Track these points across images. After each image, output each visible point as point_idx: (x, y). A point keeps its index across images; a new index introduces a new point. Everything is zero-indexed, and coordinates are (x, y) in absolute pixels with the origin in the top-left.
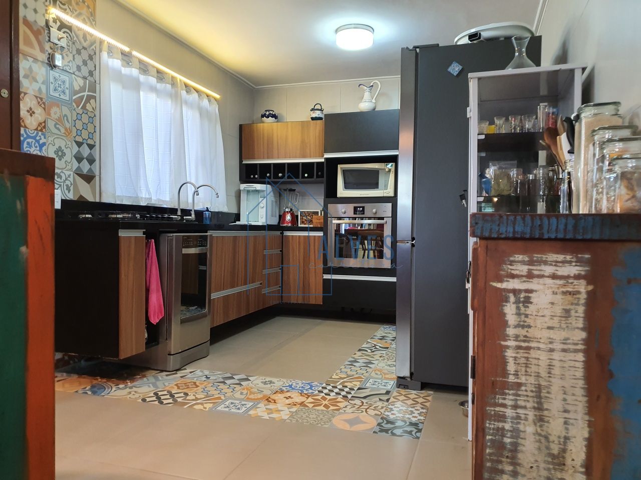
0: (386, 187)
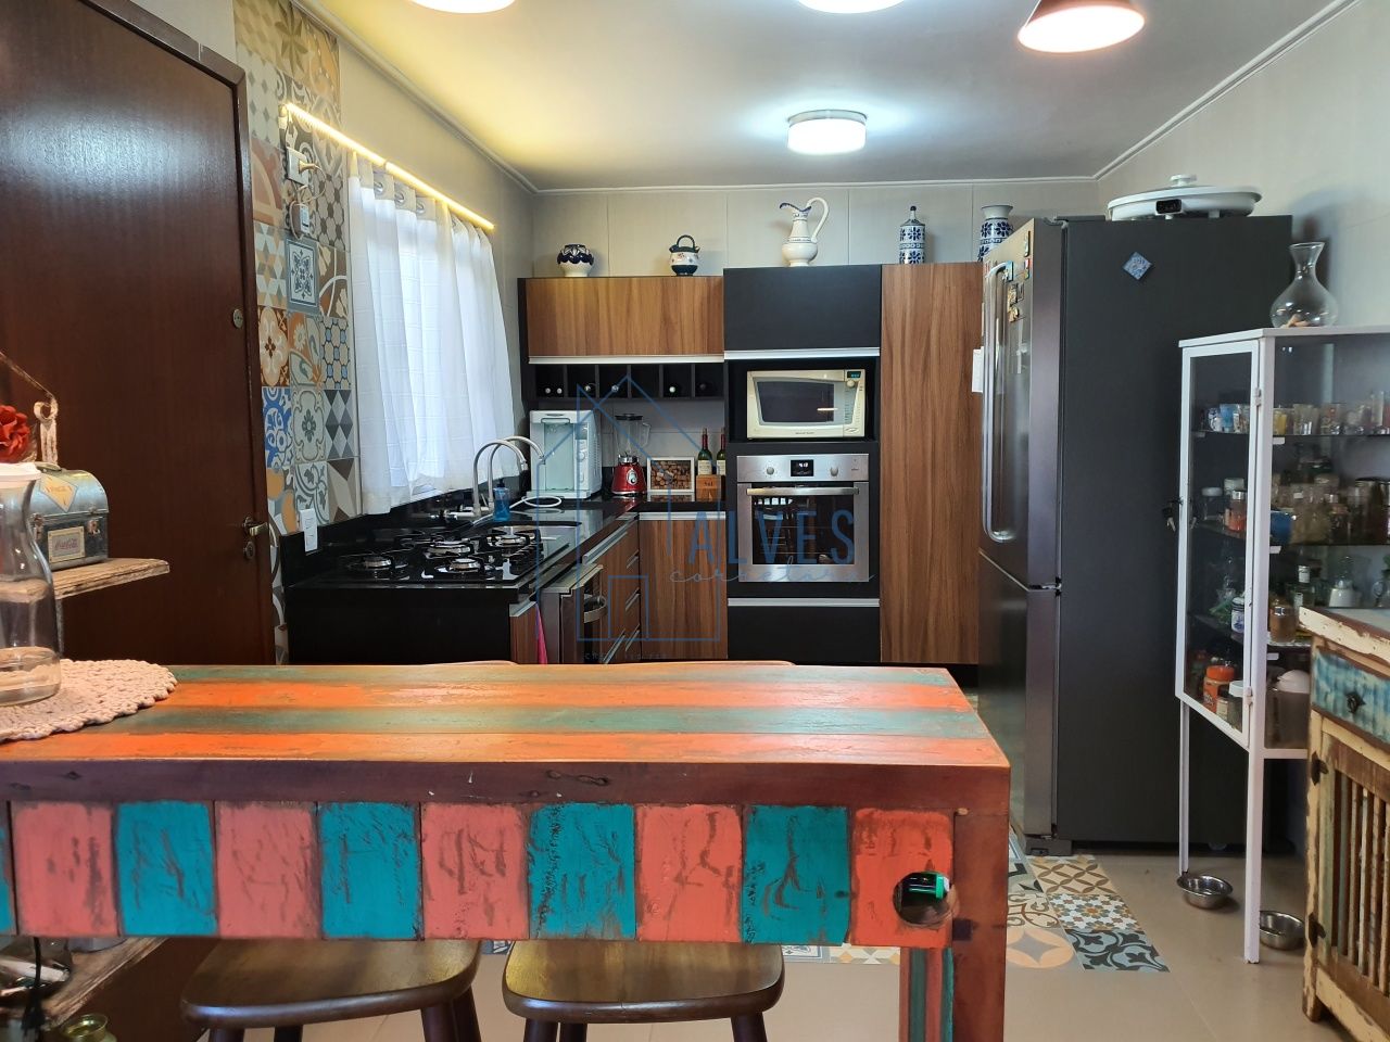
0: (848, 418)
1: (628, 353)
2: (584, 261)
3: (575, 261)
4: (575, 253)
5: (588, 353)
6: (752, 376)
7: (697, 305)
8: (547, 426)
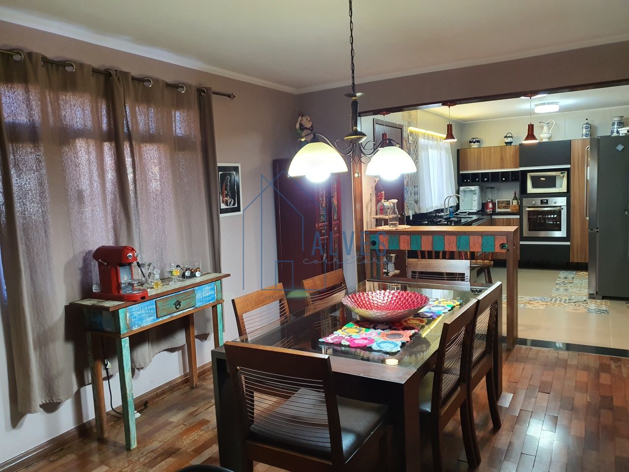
0: (561, 186)
1: (490, 169)
2: (477, 142)
3: (474, 142)
4: (474, 140)
5: (478, 169)
6: (529, 174)
7: (512, 154)
8: (465, 191)
